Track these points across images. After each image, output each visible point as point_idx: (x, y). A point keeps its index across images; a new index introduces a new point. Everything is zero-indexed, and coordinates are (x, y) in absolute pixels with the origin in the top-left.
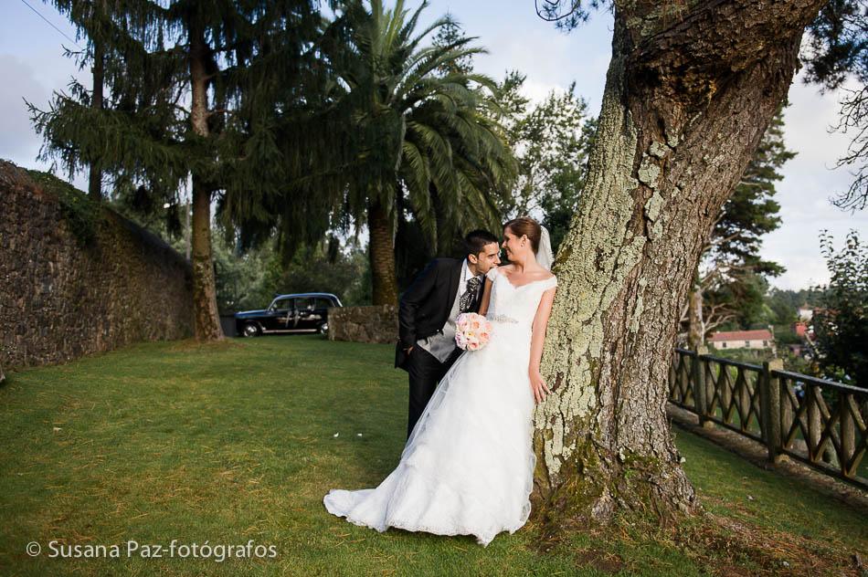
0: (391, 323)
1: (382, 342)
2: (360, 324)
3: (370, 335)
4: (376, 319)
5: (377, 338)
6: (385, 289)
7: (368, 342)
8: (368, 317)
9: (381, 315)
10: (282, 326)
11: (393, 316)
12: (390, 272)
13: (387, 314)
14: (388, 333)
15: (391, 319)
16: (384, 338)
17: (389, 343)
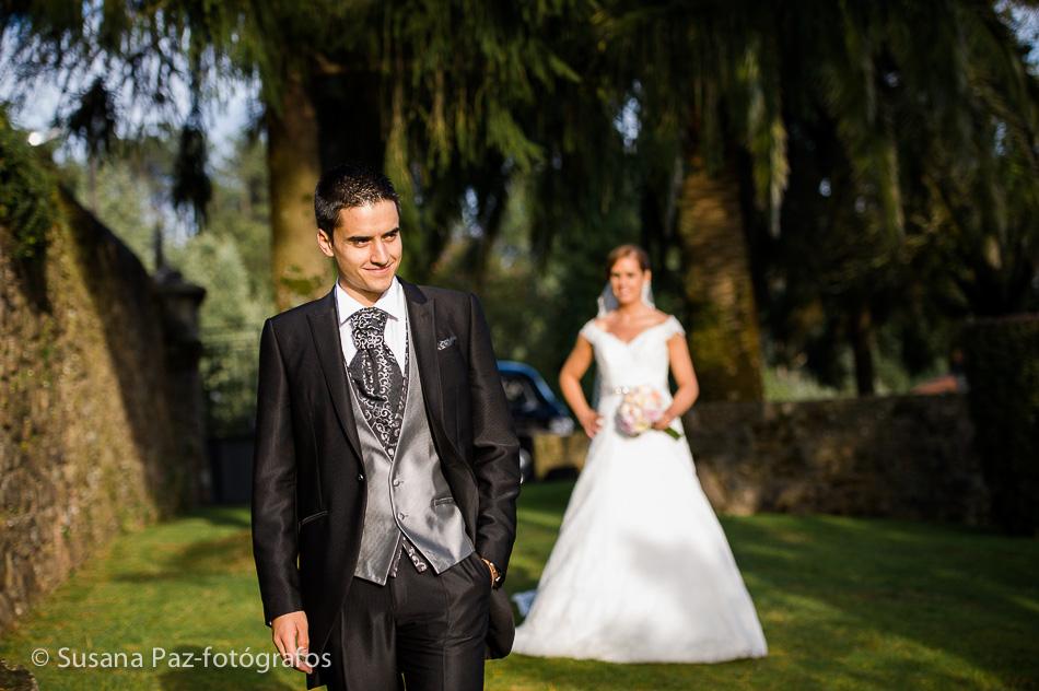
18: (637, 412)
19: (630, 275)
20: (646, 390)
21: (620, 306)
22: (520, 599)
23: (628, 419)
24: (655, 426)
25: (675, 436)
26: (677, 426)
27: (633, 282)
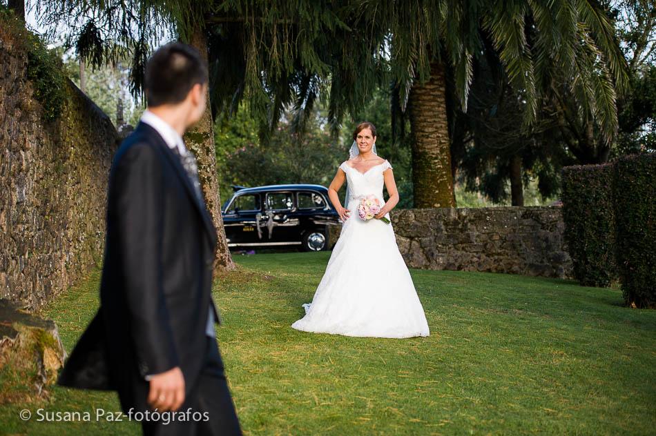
0: (462, 236)
1: (447, 267)
2: (412, 238)
3: (429, 256)
4: (438, 230)
5: (441, 260)
6: (434, 179)
7: (426, 267)
8: (426, 227)
9: (446, 224)
10: (253, 237)
11: (465, 225)
12: (442, 151)
13: (456, 223)
14: (459, 253)
15: (462, 231)
16: (452, 261)
17: (460, 268)
18: (367, 208)
19: (367, 137)
20: (373, 198)
21: (361, 153)
22: (305, 305)
23: (363, 213)
24: (376, 217)
25: (387, 222)
26: (387, 216)
27: (368, 141)
